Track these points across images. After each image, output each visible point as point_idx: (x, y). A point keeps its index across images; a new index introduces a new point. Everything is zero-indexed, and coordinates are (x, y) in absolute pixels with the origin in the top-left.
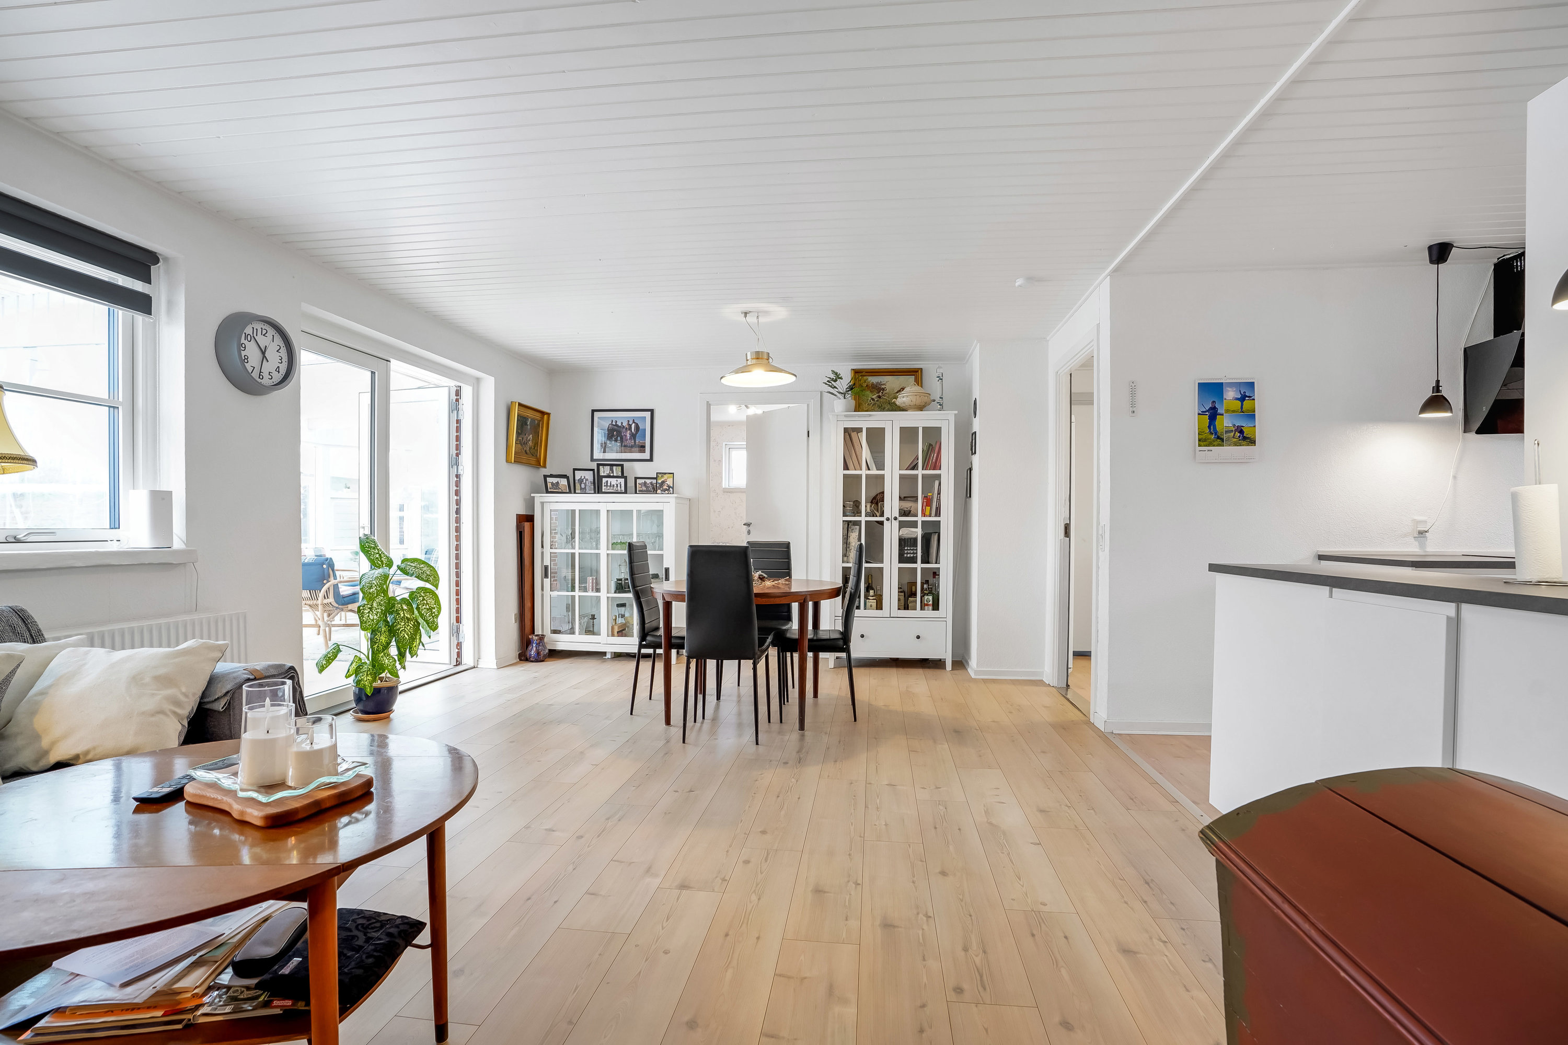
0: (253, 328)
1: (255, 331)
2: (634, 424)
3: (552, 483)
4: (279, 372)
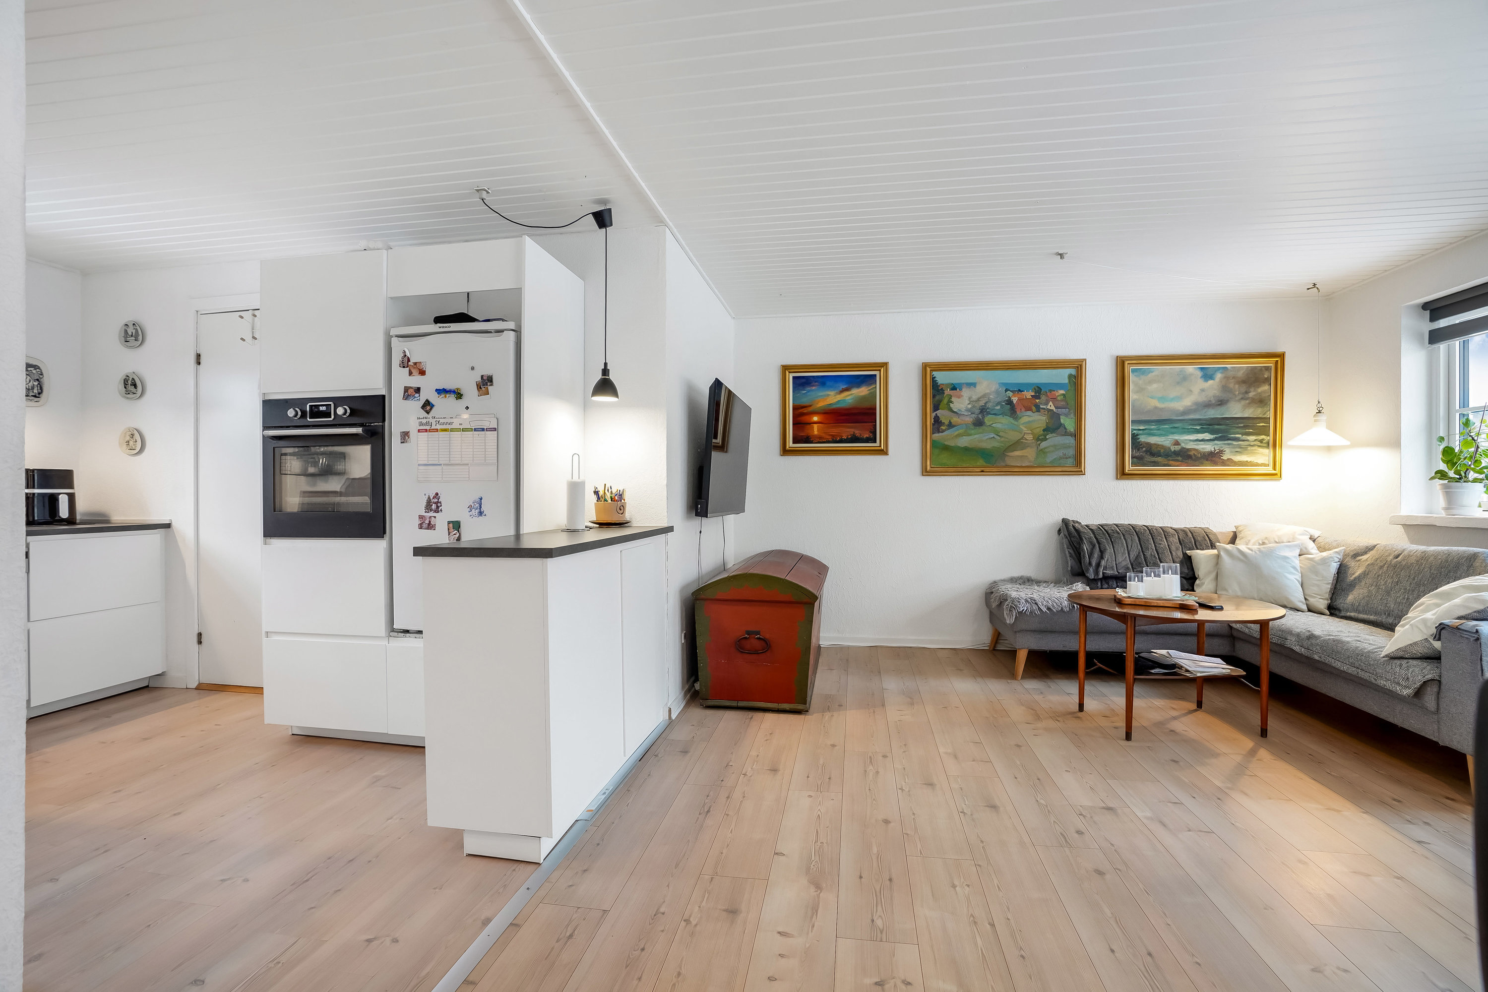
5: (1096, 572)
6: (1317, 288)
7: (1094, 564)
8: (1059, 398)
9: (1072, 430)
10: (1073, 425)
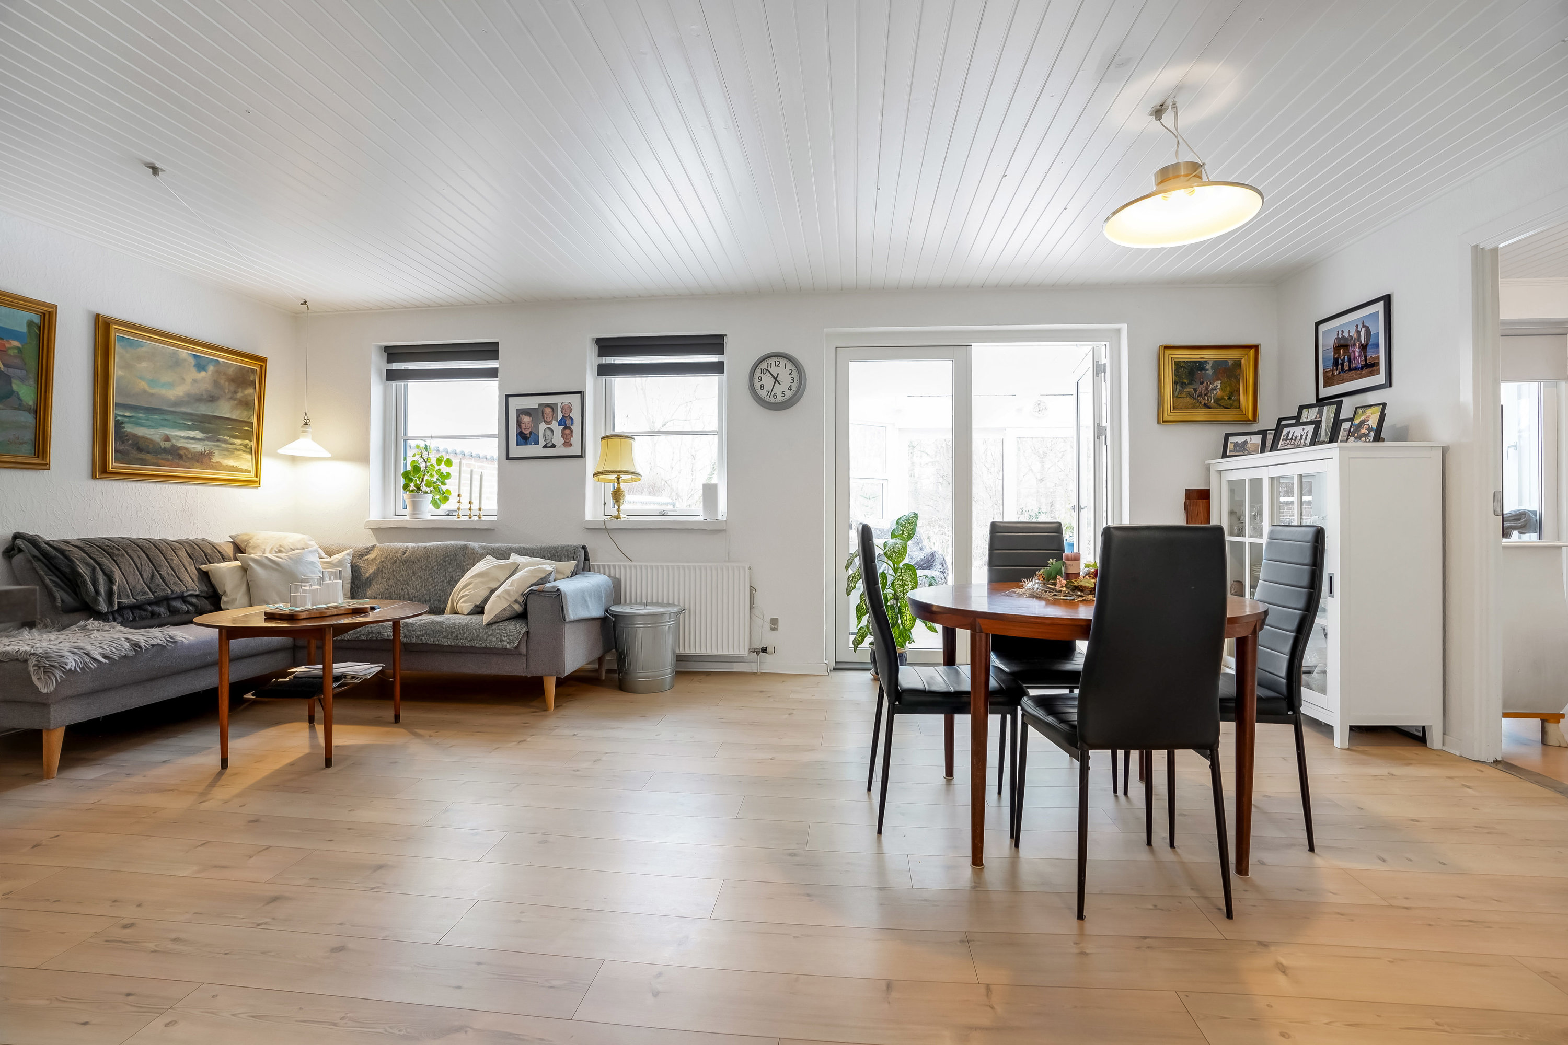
0: (768, 363)
1: (769, 365)
2: (1363, 329)
3: (1236, 444)
4: (791, 390)
5: (110, 602)
6: (307, 306)
7: (102, 591)
8: (11, 352)
9: (31, 403)
10: (33, 396)
